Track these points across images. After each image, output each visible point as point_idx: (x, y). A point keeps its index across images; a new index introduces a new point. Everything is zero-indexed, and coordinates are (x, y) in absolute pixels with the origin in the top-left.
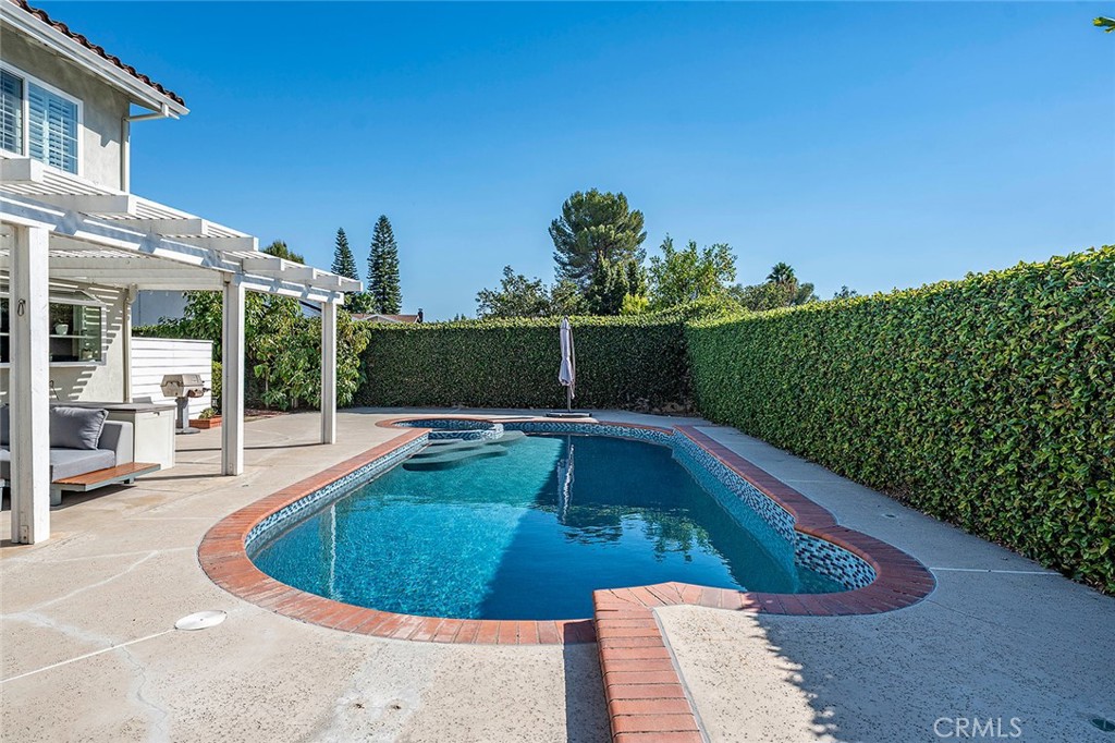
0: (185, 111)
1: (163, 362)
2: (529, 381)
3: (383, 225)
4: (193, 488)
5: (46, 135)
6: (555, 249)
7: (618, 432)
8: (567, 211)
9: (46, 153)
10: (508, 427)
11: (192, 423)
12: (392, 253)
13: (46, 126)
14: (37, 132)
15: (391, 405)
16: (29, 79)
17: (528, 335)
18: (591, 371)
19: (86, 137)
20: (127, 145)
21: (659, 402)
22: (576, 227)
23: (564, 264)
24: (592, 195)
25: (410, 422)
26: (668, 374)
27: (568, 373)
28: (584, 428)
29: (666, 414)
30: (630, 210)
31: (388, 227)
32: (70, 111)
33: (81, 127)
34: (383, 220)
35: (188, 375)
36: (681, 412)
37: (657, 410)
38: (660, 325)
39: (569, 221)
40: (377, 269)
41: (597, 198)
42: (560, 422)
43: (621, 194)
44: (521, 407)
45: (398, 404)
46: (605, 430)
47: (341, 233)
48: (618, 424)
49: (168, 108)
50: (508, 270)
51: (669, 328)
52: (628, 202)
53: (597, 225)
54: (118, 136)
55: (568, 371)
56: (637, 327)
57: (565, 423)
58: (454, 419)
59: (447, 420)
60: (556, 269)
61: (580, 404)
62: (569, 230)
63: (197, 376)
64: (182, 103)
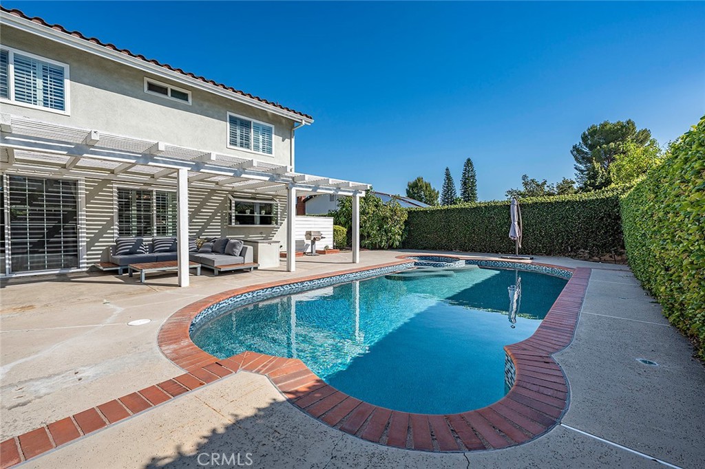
0: (312, 121)
1: (304, 226)
2: (497, 237)
3: (469, 163)
4: (266, 275)
5: (261, 140)
6: (575, 163)
7: (543, 270)
8: (584, 138)
9: (261, 147)
10: (468, 262)
11: (317, 252)
12: (473, 176)
13: (261, 137)
14: (257, 140)
15: (421, 249)
16: (253, 121)
17: (496, 210)
18: (541, 232)
19: (276, 139)
20: (293, 140)
21: (598, 253)
22: (591, 147)
23: (582, 171)
24: (604, 126)
25: (418, 257)
26: (606, 233)
27: (516, 232)
28: (520, 266)
29: (605, 261)
30: (637, 130)
31: (472, 165)
32: (269, 131)
33: (273, 136)
34: (469, 160)
35: (314, 232)
36: (618, 261)
37: (596, 258)
38: (597, 199)
39: (586, 144)
40: (465, 185)
41: (608, 127)
42: (505, 262)
43: (630, 120)
44: (493, 252)
45: (424, 249)
46: (535, 268)
47: (447, 169)
48: (544, 265)
49: (304, 121)
50: (525, 177)
51: (605, 201)
52: (636, 125)
53: (608, 143)
54: (289, 137)
55: (515, 230)
56: (577, 202)
57: (508, 262)
58: (442, 257)
59: (439, 257)
60: (576, 175)
61: (524, 252)
62: (587, 150)
63: (319, 232)
64: (311, 118)
